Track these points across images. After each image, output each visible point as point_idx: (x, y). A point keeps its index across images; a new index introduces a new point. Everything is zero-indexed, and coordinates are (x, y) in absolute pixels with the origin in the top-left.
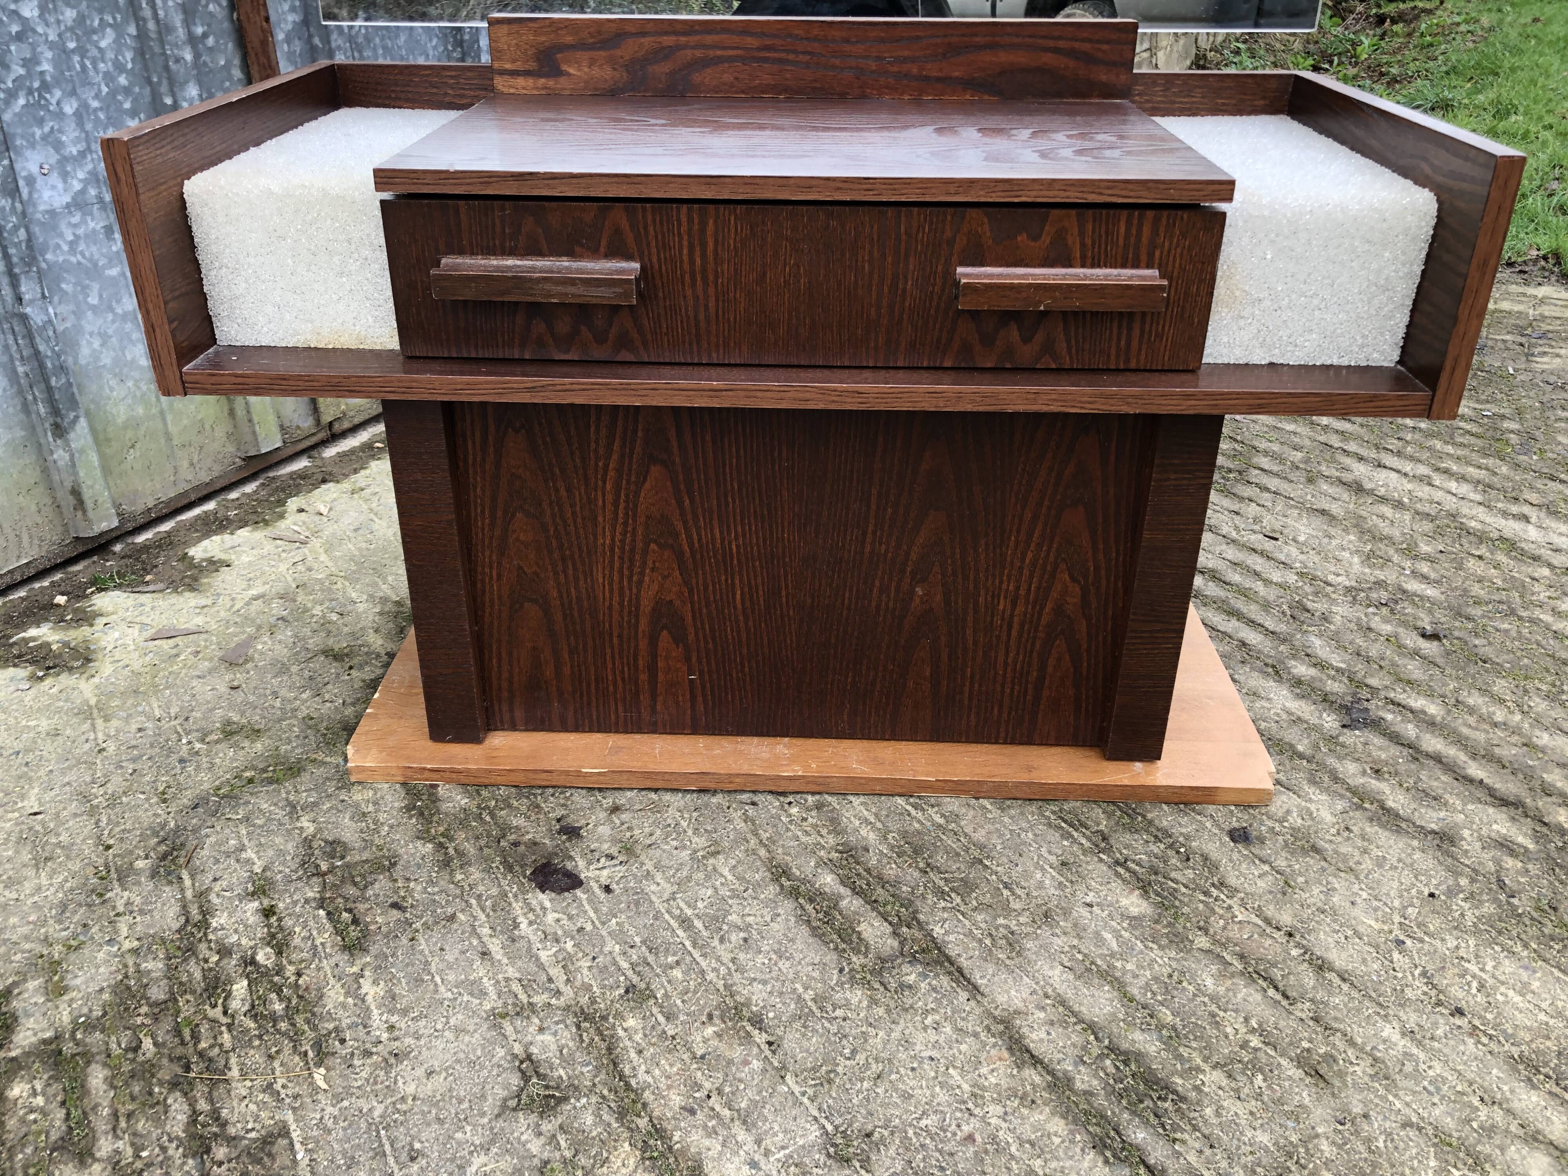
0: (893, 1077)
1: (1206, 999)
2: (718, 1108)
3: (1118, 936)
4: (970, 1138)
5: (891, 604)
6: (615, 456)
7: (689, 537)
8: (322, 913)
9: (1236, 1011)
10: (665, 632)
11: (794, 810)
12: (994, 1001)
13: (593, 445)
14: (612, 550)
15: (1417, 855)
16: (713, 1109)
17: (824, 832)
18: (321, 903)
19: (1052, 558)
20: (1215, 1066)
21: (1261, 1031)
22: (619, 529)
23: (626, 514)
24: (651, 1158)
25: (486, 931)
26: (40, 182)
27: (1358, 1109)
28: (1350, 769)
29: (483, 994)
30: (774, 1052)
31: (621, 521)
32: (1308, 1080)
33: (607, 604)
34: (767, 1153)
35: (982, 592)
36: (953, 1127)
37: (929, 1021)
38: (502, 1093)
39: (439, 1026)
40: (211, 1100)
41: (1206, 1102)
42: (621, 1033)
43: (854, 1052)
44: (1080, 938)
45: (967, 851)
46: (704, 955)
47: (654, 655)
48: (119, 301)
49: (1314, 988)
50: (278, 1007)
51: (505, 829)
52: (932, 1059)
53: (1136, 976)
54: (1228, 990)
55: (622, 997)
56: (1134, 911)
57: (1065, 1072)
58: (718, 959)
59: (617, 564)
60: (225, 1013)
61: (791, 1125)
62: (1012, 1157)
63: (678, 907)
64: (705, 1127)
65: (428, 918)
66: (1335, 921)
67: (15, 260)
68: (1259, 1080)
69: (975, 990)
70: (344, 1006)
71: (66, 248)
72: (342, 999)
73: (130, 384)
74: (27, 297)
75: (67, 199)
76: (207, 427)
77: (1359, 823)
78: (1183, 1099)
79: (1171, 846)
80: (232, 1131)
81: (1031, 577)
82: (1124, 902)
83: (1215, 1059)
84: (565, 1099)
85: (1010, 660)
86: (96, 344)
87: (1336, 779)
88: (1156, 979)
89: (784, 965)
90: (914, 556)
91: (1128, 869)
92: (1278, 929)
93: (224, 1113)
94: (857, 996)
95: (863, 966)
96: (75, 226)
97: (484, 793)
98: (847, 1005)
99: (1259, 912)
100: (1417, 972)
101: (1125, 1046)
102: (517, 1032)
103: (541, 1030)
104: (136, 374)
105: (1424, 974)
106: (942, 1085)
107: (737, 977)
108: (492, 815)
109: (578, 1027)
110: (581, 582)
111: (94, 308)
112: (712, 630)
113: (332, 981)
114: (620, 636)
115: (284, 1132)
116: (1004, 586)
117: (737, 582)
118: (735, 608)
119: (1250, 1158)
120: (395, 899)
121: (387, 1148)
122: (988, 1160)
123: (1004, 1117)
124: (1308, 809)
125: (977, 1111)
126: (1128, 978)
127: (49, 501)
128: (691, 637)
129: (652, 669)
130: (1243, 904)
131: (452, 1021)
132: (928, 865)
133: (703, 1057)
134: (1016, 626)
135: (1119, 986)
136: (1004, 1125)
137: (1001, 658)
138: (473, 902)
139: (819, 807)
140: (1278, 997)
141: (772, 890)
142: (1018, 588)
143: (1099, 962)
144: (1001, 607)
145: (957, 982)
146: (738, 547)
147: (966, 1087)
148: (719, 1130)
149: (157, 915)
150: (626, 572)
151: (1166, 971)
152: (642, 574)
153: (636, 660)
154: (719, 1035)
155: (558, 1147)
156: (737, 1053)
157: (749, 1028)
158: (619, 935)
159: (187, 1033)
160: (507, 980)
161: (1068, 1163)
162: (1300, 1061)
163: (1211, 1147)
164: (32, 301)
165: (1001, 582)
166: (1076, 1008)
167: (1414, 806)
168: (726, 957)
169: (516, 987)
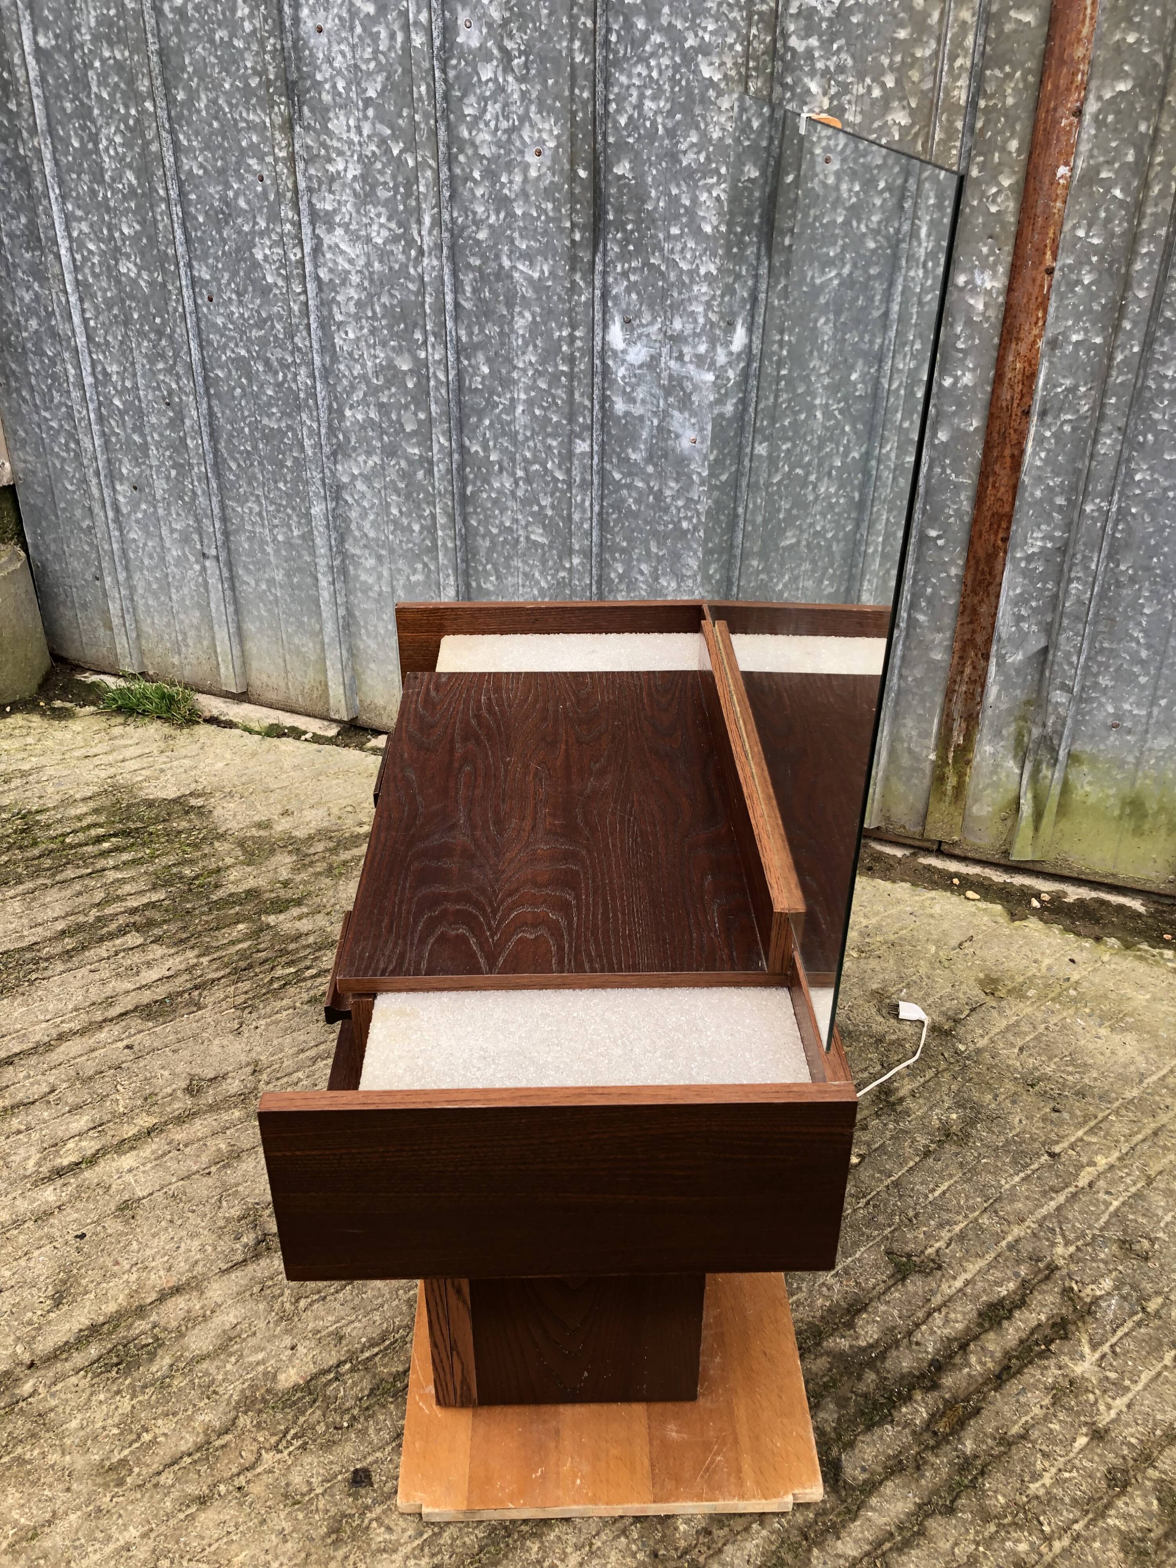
1: (189, 1411)
3: (258, 1362)
9: (175, 1429)
12: (214, 1281)
16: (169, 1153)
20: (133, 1407)
21: (154, 1441)
24: (145, 1131)
27: (75, 1486)
29: (273, 1055)
30: (201, 1176)
39: (254, 1044)
50: (276, 986)
53: (218, 1368)
56: (282, 1377)
62: (99, 1283)
64: (158, 1150)
66: (249, 1528)
68: (116, 1431)
69: (224, 1272)
70: (274, 1008)
72: (279, 1006)
78: (114, 1381)
79: (351, 1417)
82: (292, 1372)
84: (193, 1096)
88: (213, 1381)
91: (328, 1380)
92: (248, 1481)
94: (235, 1213)
95: (261, 1217)
98: (229, 1208)
99: (267, 1470)
101: (160, 1352)
102: (243, 1072)
109: (241, 1095)
115: (201, 1009)
119: (61, 1410)
122: (101, 1272)
123: (126, 1282)
125: (135, 1269)
126: (216, 1362)
131: (256, 1048)
133: (205, 1145)
135: (212, 1357)
136: (121, 1281)
143: (235, 1346)
145: (235, 1264)
147: (153, 1264)
148: (155, 1156)
151: (221, 1390)
156: (204, 1160)
157: (222, 1164)
161: (86, 1310)
162: (123, 1462)
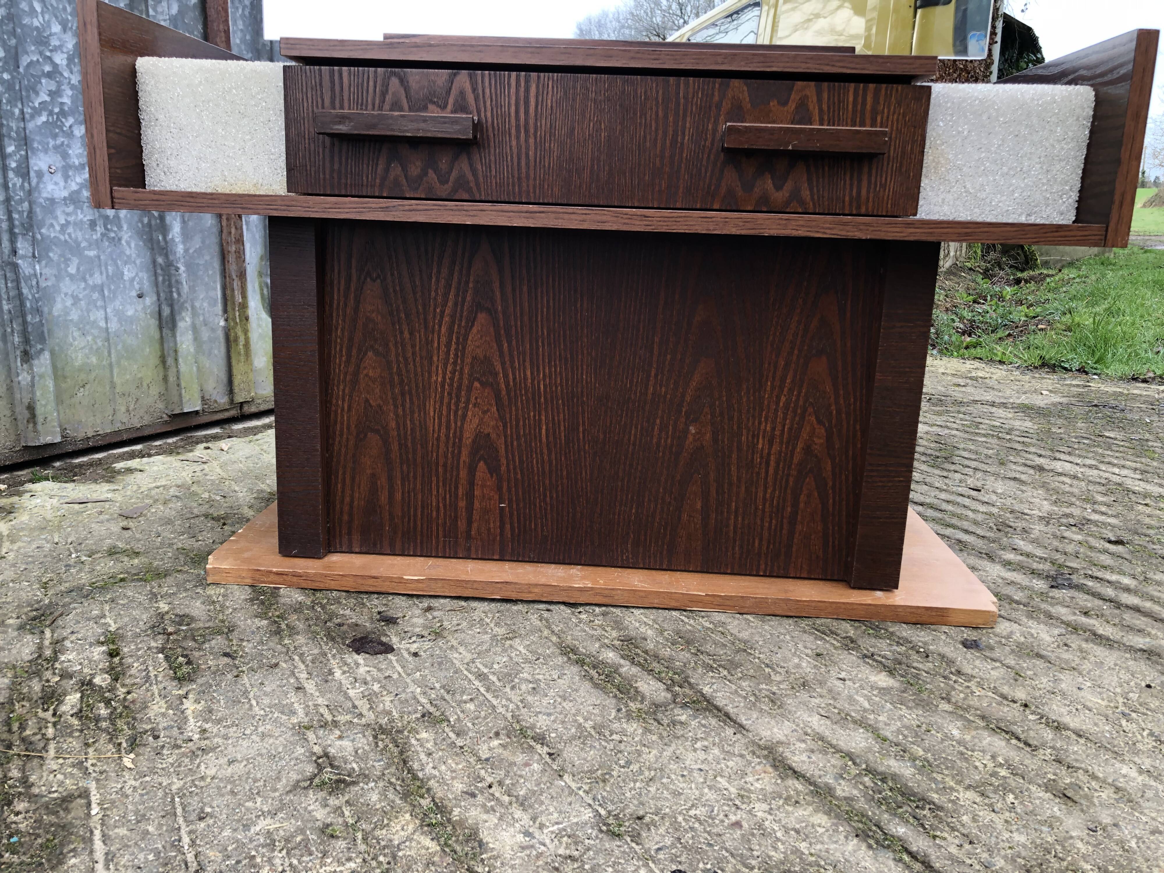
0: (665, 780)
1: (954, 743)
2: (497, 795)
3: (869, 700)
4: (738, 824)
5: (669, 441)
6: (450, 304)
7: (506, 376)
8: (161, 656)
9: (983, 751)
10: (482, 464)
11: (583, 616)
12: (757, 735)
13: (433, 294)
14: (443, 386)
15: (1131, 663)
16: (493, 795)
17: (608, 629)
18: (162, 650)
19: (801, 403)
20: (968, 787)
21: (1008, 766)
22: (450, 368)
23: (456, 355)
24: (429, 825)
25: (304, 676)
26: (47, 177)
27: (1107, 821)
28: (1062, 611)
29: (294, 713)
30: (554, 760)
31: (451, 360)
32: (1057, 800)
33: (436, 435)
34: (541, 827)
35: (744, 432)
36: (721, 816)
37: (699, 745)
38: (294, 776)
39: (248, 732)
40: (23, 770)
41: (962, 811)
42: (413, 741)
43: (629, 763)
44: (835, 699)
45: (733, 643)
46: (497, 697)
47: (471, 483)
48: (91, 275)
49: (1053, 740)
50: (104, 712)
51: (332, 616)
52: (701, 770)
53: (888, 725)
54: (973, 737)
55: (418, 719)
56: (884, 685)
57: (826, 784)
58: (509, 700)
59: (446, 400)
60: (54, 715)
61: (566, 808)
62: (778, 839)
63: (476, 667)
64: (484, 806)
65: (255, 664)
66: (1065, 699)
67: (17, 223)
68: (1011, 798)
69: (740, 728)
70: (164, 715)
71: (58, 228)
72: (163, 710)
73: (90, 338)
74: (21, 252)
75: (65, 194)
76: (145, 385)
77: (1075, 642)
78: (940, 808)
79: (912, 648)
80: (35, 790)
81: (785, 419)
82: (873, 678)
83: (967, 782)
84: (354, 783)
85: (768, 496)
86: (69, 302)
87: (1051, 617)
88: (907, 728)
89: (567, 705)
90: (688, 398)
91: (875, 660)
92: (1014, 702)
93: (33, 778)
94: (633, 727)
95: (639, 710)
96: (68, 214)
97: (318, 595)
98: (623, 732)
99: (995, 691)
100: (1145, 733)
101: (881, 769)
102: (318, 737)
103: (340, 738)
104: (95, 332)
105: (1151, 734)
106: (710, 788)
107: (524, 711)
108: (323, 607)
109: (375, 737)
110: (416, 415)
111: (71, 277)
112: (521, 461)
113: (157, 699)
114: (445, 466)
115: (85, 794)
116: (763, 427)
117: (543, 418)
118: (540, 441)
119: (1009, 851)
120: (228, 650)
121: (179, 811)
122: (754, 841)
123: (770, 812)
124: (1029, 633)
125: (744, 806)
126: (881, 725)
127: (8, 413)
128: (503, 468)
129: (470, 496)
130: (979, 685)
131: (260, 730)
132: (698, 650)
133: (487, 760)
134: (772, 463)
135: (874, 731)
136: (770, 817)
137: (761, 494)
138: (296, 658)
139: (604, 614)
140: (1021, 745)
141: (561, 660)
142: (773, 429)
143: (853, 714)
144: (760, 446)
145: (724, 722)
146: (545, 386)
147: (733, 790)
148: (498, 808)
149: (14, 651)
150: (453, 407)
151: (915, 723)
152: (466, 408)
153: (457, 488)
154: (504, 746)
155: (342, 815)
156: (520, 758)
157: (533, 743)
158: (422, 683)
159: (15, 726)
160: (316, 705)
161: (833, 846)
162: (1049, 787)
163: (971, 843)
164: (23, 257)
165: (760, 423)
166: (834, 742)
167: (1121, 634)
168: (516, 699)
169: (323, 710)
